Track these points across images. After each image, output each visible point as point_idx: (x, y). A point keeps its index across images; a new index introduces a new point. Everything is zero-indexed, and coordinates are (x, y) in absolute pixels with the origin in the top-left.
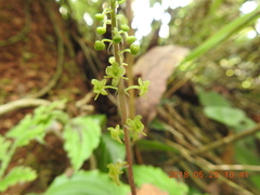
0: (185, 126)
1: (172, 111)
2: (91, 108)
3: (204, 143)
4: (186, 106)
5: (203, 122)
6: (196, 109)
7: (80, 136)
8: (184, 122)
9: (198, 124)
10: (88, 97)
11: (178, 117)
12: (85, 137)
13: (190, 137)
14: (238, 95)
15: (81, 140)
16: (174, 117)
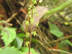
0: (43, 35)
1: (39, 29)
2: (11, 25)
3: (48, 41)
4: (44, 28)
5: (49, 35)
6: (47, 30)
7: (8, 34)
8: (43, 34)
9: (47, 35)
10: (9, 20)
11: (41, 32)
12: (10, 35)
13: (44, 39)
14: (64, 27)
15: (9, 36)
16: (40, 32)
